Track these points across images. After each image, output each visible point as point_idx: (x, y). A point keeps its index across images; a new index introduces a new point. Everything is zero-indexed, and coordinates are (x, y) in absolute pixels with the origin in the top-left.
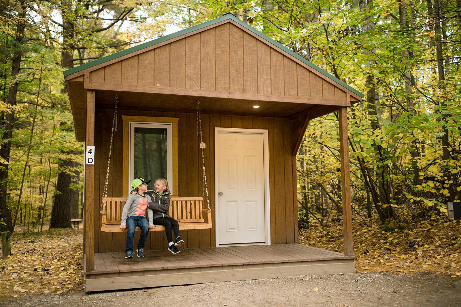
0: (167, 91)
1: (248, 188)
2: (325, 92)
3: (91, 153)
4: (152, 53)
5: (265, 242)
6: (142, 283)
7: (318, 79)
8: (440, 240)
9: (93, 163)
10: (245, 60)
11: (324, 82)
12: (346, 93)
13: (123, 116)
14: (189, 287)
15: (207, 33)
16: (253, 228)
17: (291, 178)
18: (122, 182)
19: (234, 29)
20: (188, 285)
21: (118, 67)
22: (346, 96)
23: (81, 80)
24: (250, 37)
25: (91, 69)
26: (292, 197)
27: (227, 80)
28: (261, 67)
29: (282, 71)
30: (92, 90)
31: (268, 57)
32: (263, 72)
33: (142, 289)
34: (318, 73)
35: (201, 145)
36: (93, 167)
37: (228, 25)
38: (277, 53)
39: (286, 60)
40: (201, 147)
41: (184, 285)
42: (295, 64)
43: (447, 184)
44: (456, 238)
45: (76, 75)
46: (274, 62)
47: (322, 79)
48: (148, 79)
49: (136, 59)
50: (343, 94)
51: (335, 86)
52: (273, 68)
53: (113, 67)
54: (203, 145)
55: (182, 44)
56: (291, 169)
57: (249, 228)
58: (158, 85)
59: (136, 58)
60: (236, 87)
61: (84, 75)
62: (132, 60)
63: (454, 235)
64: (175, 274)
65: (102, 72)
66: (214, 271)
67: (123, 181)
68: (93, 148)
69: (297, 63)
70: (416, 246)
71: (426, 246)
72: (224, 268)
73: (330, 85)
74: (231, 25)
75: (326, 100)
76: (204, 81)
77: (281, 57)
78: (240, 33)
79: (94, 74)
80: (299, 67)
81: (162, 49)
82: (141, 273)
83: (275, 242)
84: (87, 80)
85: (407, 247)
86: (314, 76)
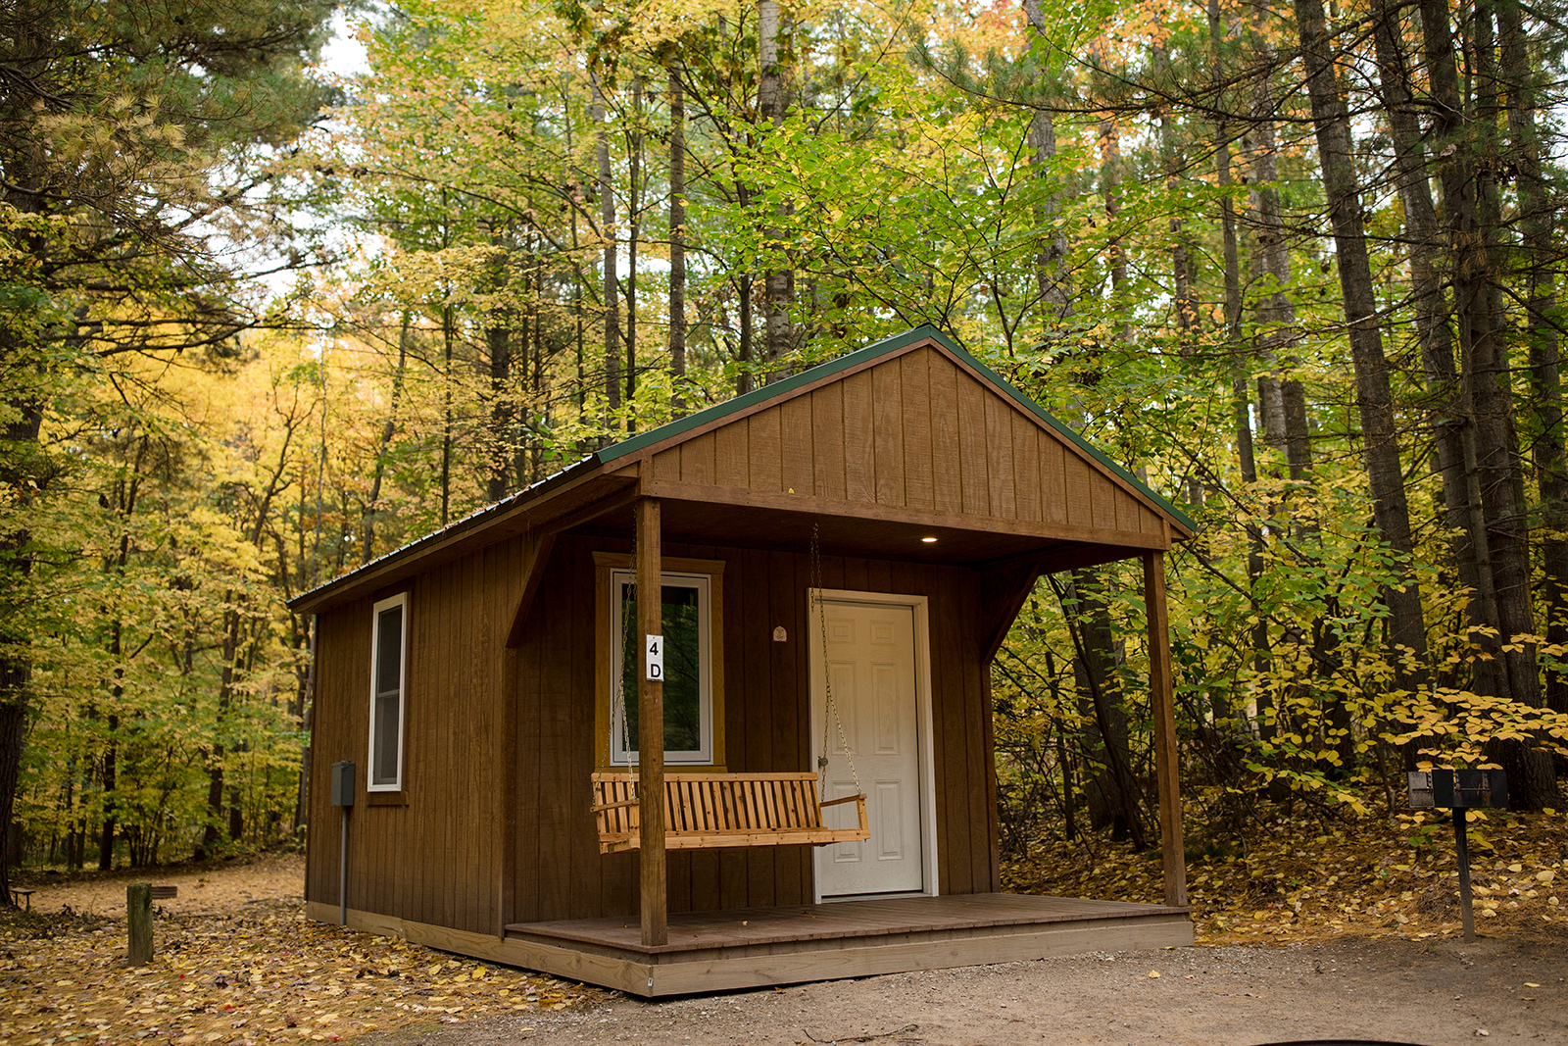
0: (811, 506)
1: (881, 748)
2: (1121, 517)
3: (656, 652)
4: (776, 413)
5: (921, 891)
6: (768, 973)
7: (1107, 485)
8: (1332, 874)
9: (661, 677)
10: (962, 436)
11: (1118, 493)
12: (1161, 518)
13: (594, 553)
14: (863, 982)
15: (884, 369)
16: (895, 853)
17: (980, 724)
18: (592, 728)
19: (939, 362)
20: (864, 977)
21: (707, 444)
22: (1162, 527)
23: (632, 473)
24: (970, 381)
25: (654, 449)
26: (982, 773)
27: (928, 481)
28: (995, 454)
29: (1034, 463)
30: (654, 500)
31: (1007, 429)
32: (998, 463)
33: (771, 988)
34: (1106, 471)
35: (776, 633)
36: (660, 687)
37: (925, 352)
38: (1024, 422)
39: (1043, 438)
40: (776, 639)
41: (855, 978)
42: (1060, 448)
43: (1334, 737)
44: (1370, 868)
45: (624, 461)
46: (1018, 441)
47: (1115, 484)
48: (769, 476)
49: (742, 429)
50: (1156, 522)
51: (1140, 503)
52: (1017, 456)
53: (699, 444)
54: (780, 635)
55: (835, 394)
56: (979, 699)
57: (885, 854)
58: (791, 491)
59: (745, 423)
60: (947, 500)
61: (638, 463)
62: (735, 429)
63: (1363, 860)
64: (833, 951)
65: (674, 456)
66: (914, 943)
67: (597, 726)
68: (660, 640)
69: (1064, 446)
70: (1281, 890)
71: (1305, 888)
72: (934, 936)
73: (1130, 500)
74: (931, 352)
75: (1124, 534)
76: (882, 482)
77: (1031, 431)
78: (950, 371)
79: (659, 461)
80: (1068, 456)
81: (797, 404)
82: (765, 951)
83: (948, 889)
84: (646, 476)
85: (1259, 894)
86: (1098, 476)
